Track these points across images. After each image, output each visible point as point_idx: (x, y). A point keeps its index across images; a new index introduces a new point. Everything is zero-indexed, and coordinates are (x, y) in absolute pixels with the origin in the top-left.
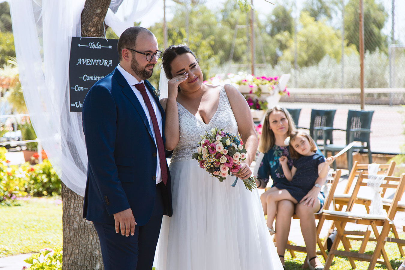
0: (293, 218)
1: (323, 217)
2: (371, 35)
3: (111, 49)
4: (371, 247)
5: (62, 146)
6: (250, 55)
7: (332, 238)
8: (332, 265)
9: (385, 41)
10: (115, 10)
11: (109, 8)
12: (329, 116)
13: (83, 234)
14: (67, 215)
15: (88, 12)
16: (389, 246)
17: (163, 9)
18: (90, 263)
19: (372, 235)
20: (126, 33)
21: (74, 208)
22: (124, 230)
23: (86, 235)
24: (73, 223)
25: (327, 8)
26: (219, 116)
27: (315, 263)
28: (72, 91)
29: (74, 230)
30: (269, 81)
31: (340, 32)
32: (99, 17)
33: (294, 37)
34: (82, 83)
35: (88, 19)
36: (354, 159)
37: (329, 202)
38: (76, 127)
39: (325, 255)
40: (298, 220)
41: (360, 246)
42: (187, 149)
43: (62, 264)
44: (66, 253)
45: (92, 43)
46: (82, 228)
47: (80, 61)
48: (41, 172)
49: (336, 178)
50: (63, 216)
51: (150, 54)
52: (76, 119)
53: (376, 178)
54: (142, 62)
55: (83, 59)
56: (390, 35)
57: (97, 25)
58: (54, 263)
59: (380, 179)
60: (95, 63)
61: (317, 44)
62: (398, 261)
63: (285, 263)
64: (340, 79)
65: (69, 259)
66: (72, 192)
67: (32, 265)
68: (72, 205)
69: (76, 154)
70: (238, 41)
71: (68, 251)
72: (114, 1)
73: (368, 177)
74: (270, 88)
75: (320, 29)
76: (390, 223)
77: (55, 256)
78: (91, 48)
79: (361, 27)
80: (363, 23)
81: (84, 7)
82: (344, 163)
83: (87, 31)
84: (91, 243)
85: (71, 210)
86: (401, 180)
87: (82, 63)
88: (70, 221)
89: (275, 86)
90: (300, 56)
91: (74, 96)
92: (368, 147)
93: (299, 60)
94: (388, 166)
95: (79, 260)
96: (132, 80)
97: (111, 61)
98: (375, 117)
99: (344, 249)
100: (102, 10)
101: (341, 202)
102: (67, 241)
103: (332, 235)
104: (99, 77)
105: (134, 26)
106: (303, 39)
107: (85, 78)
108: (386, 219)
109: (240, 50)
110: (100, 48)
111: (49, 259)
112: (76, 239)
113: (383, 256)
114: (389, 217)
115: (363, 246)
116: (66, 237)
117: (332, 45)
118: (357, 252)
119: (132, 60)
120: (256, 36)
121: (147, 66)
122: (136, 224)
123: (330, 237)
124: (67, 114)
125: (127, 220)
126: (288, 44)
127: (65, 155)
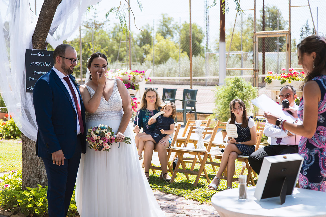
0: (154, 151)
1: (170, 151)
2: (195, 46)
3: (50, 56)
4: (197, 166)
5: (22, 112)
6: (129, 58)
7: (175, 162)
8: (176, 177)
9: (203, 50)
10: (52, 34)
11: (49, 33)
12: (173, 93)
13: (34, 162)
14: (25, 152)
15: (36, 35)
16: (207, 166)
17: (79, 32)
18: (39, 179)
19: (198, 160)
20: (59, 48)
21: (29, 148)
22: (58, 162)
23: (36, 163)
24: (28, 156)
25: (171, 31)
26: (114, 97)
27: (166, 176)
28: (27, 81)
29: (29, 160)
30: (140, 73)
31: (178, 45)
32: (43, 38)
33: (152, 47)
34: (33, 76)
35: (36, 39)
36: (187, 117)
37: (174, 142)
38: (30, 101)
39: (172, 171)
40: (157, 152)
41: (191, 166)
42: (95, 115)
43: (22, 180)
44: (24, 173)
45: (39, 53)
46: (34, 159)
47: (32, 63)
48: (10, 125)
49: (178, 128)
50: (23, 152)
51: (73, 60)
52: (29, 96)
53: (200, 129)
54: (68, 64)
55: (34, 62)
56: (205, 46)
57: (42, 43)
58: (17, 179)
59: (202, 129)
60: (41, 65)
61: (166, 52)
62: (212, 174)
63: (150, 176)
64: (178, 71)
65: (26, 177)
66: (28, 138)
67: (4, 180)
68: (28, 146)
69: (30, 116)
70: (122, 49)
71: (26, 172)
72: (51, 29)
73: (196, 128)
74: (140, 77)
75: (167, 43)
76: (208, 154)
77: (18, 175)
78: (38, 56)
79: (191, 43)
80: (191, 41)
81: (34, 32)
82: (181, 118)
83: (36, 46)
84: (39, 167)
85: (27, 149)
86: (214, 130)
87: (33, 64)
88: (26, 155)
89: (143, 76)
90: (156, 58)
91: (29, 84)
92: (195, 110)
93: (156, 60)
94: (207, 121)
95: (32, 177)
96: (61, 75)
97: (50, 63)
98: (198, 93)
99: (182, 168)
100: (45, 34)
101: (181, 141)
102: (25, 167)
103: (176, 160)
104: (43, 73)
105: (63, 44)
106: (158, 48)
107: (35, 73)
108: (206, 152)
109: (122, 54)
110: (44, 56)
111: (14, 177)
112: (30, 165)
113: (204, 172)
114: (207, 151)
115: (193, 166)
116: (25, 164)
117: (174, 52)
118: (189, 169)
119: (62, 63)
120: (132, 47)
121: (71, 67)
122: (65, 158)
123: (174, 161)
124: (25, 94)
125: (59, 157)
126: (149, 51)
127: (24, 117)
